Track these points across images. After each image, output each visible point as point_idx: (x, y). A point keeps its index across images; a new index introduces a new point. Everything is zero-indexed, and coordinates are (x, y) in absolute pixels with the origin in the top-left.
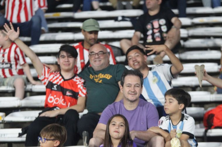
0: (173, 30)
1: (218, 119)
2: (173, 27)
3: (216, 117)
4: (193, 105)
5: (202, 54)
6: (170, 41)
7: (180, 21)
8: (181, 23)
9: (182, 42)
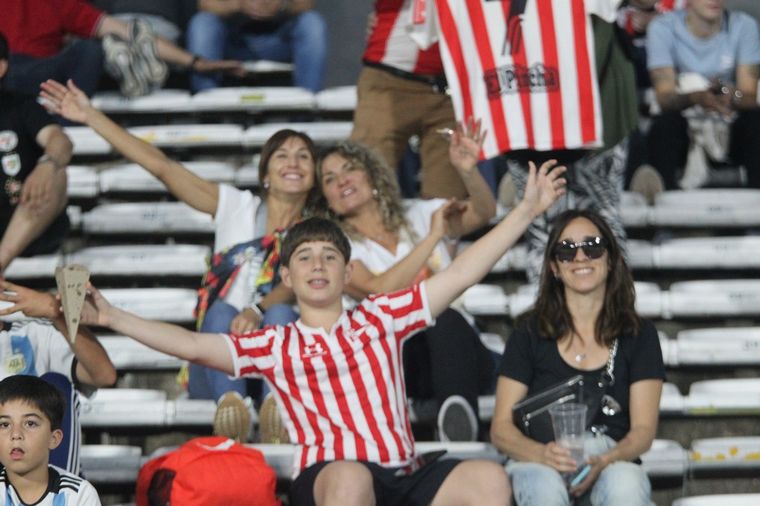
0: (44, 169)
1: (188, 488)
2: (43, 158)
3: (180, 484)
4: (105, 437)
5: (142, 257)
6: (35, 207)
7: (66, 137)
8: (70, 145)
9: (74, 214)
